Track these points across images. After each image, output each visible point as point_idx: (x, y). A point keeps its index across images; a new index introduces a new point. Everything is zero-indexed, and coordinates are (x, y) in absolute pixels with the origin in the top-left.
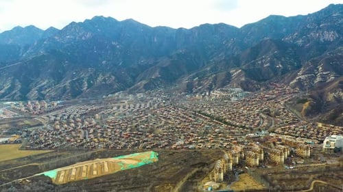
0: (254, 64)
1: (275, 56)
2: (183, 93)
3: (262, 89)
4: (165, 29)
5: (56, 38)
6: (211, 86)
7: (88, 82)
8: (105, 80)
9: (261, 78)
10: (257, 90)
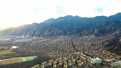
0: (105, 28)
1: (113, 25)
2: (78, 36)
3: (102, 36)
4: (86, 18)
5: (56, 21)
6: (87, 34)
7: (56, 32)
8: (60, 32)
9: (105, 32)
10: (100, 36)
